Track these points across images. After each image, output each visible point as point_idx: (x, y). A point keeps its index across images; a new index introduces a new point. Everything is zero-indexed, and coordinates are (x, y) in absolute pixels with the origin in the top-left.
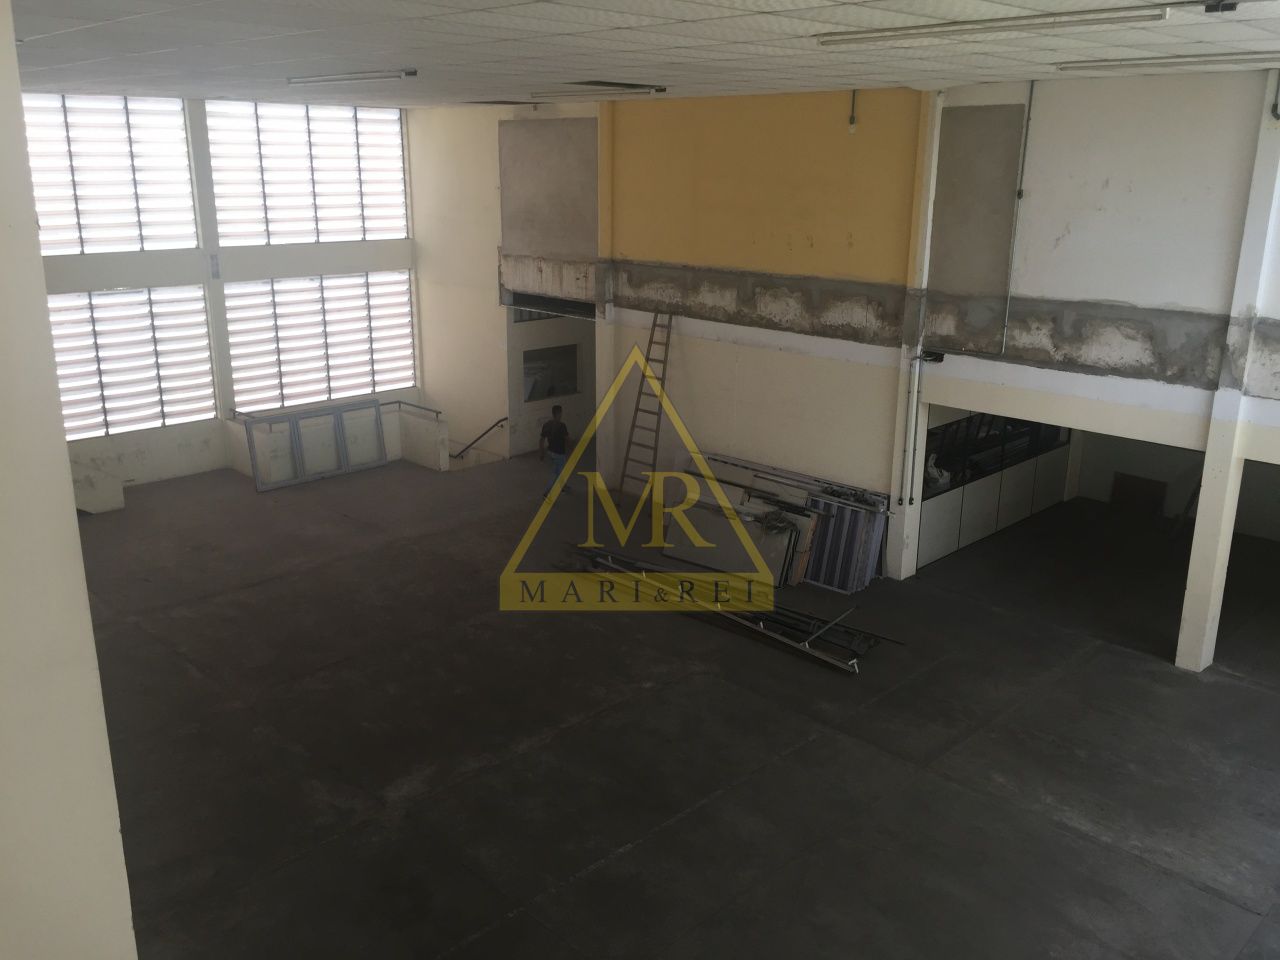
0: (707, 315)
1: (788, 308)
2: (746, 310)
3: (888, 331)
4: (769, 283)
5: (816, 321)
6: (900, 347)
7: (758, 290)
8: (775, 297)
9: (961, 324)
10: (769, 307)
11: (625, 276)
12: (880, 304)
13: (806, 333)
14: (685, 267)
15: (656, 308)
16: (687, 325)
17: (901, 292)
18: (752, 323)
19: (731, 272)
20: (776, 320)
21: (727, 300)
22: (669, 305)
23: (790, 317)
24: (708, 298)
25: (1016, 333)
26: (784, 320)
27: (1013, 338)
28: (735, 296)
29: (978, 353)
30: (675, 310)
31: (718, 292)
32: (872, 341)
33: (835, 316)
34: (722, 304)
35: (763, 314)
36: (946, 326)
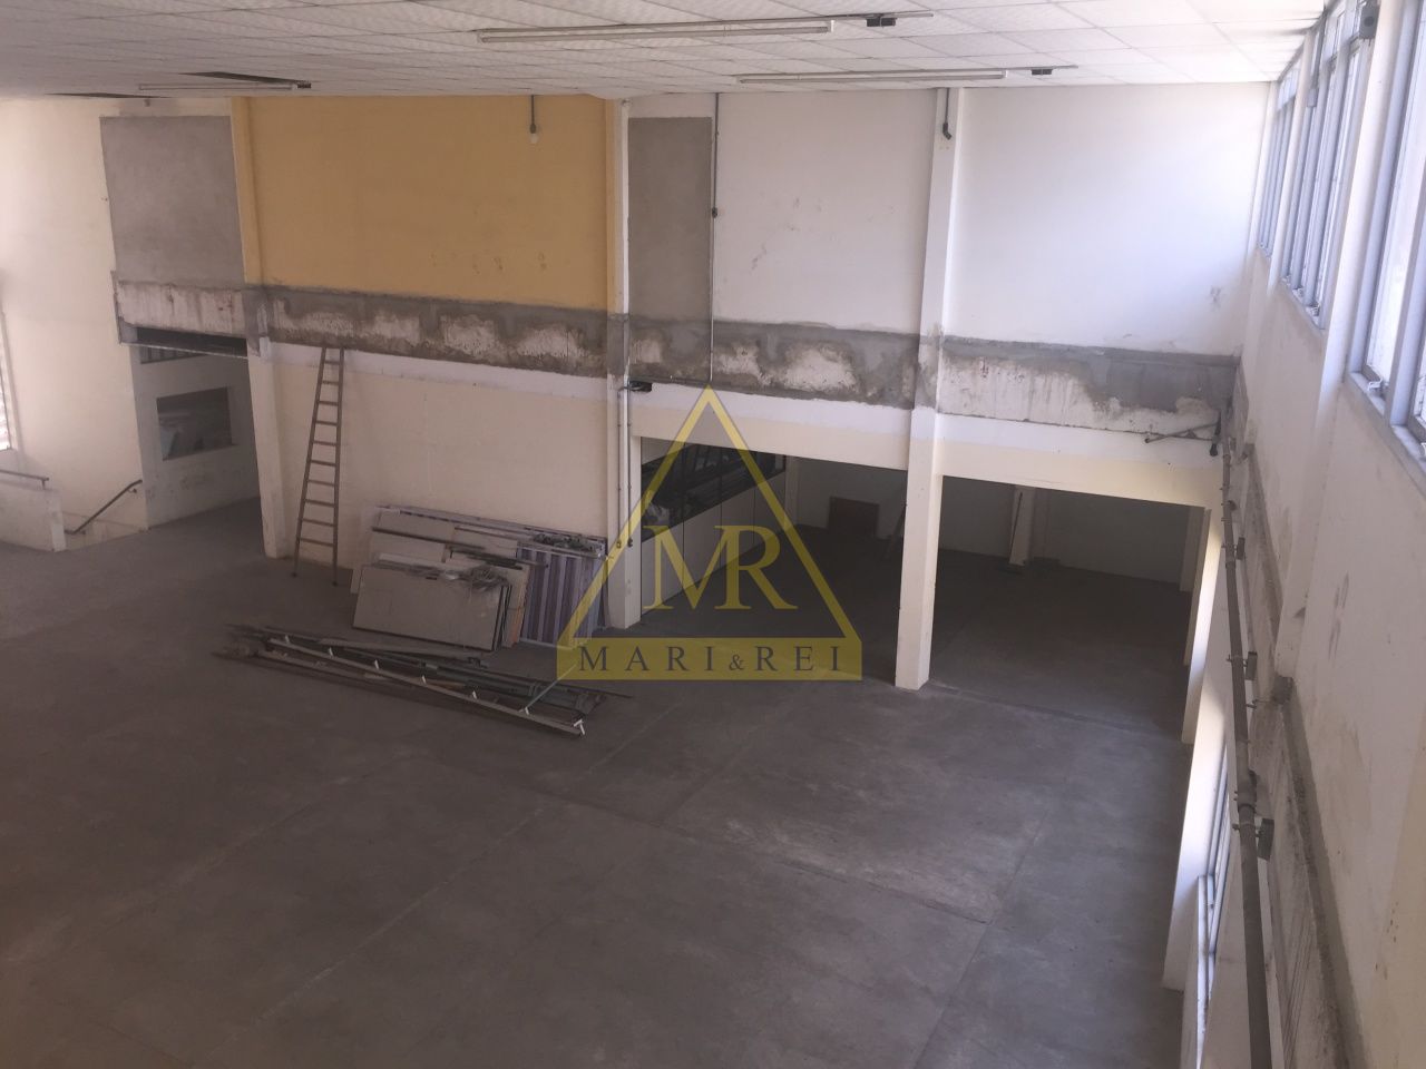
0: (386, 348)
1: (480, 338)
2: (431, 342)
3: (591, 361)
4: (456, 310)
5: (512, 352)
6: (606, 377)
7: (443, 319)
8: (464, 326)
9: (667, 351)
10: (458, 337)
11: (281, 305)
12: (580, 331)
13: (503, 365)
14: (355, 294)
15: (324, 342)
16: (361, 360)
17: (602, 317)
18: (440, 356)
19: (410, 299)
20: (468, 352)
21: (409, 331)
22: (339, 338)
23: (483, 348)
24: (384, 328)
25: (723, 358)
26: (476, 352)
27: (720, 363)
28: (417, 324)
29: (687, 381)
30: (346, 344)
31: (397, 321)
32: (574, 372)
33: (533, 345)
34: (403, 335)
35: (451, 345)
36: (652, 353)
